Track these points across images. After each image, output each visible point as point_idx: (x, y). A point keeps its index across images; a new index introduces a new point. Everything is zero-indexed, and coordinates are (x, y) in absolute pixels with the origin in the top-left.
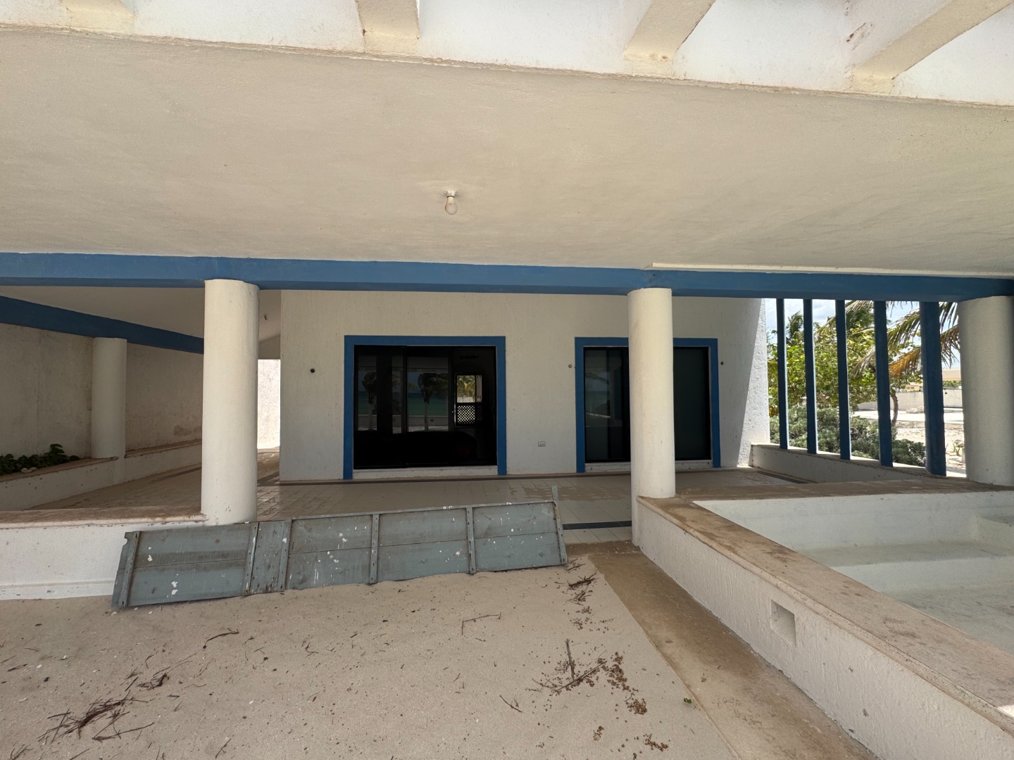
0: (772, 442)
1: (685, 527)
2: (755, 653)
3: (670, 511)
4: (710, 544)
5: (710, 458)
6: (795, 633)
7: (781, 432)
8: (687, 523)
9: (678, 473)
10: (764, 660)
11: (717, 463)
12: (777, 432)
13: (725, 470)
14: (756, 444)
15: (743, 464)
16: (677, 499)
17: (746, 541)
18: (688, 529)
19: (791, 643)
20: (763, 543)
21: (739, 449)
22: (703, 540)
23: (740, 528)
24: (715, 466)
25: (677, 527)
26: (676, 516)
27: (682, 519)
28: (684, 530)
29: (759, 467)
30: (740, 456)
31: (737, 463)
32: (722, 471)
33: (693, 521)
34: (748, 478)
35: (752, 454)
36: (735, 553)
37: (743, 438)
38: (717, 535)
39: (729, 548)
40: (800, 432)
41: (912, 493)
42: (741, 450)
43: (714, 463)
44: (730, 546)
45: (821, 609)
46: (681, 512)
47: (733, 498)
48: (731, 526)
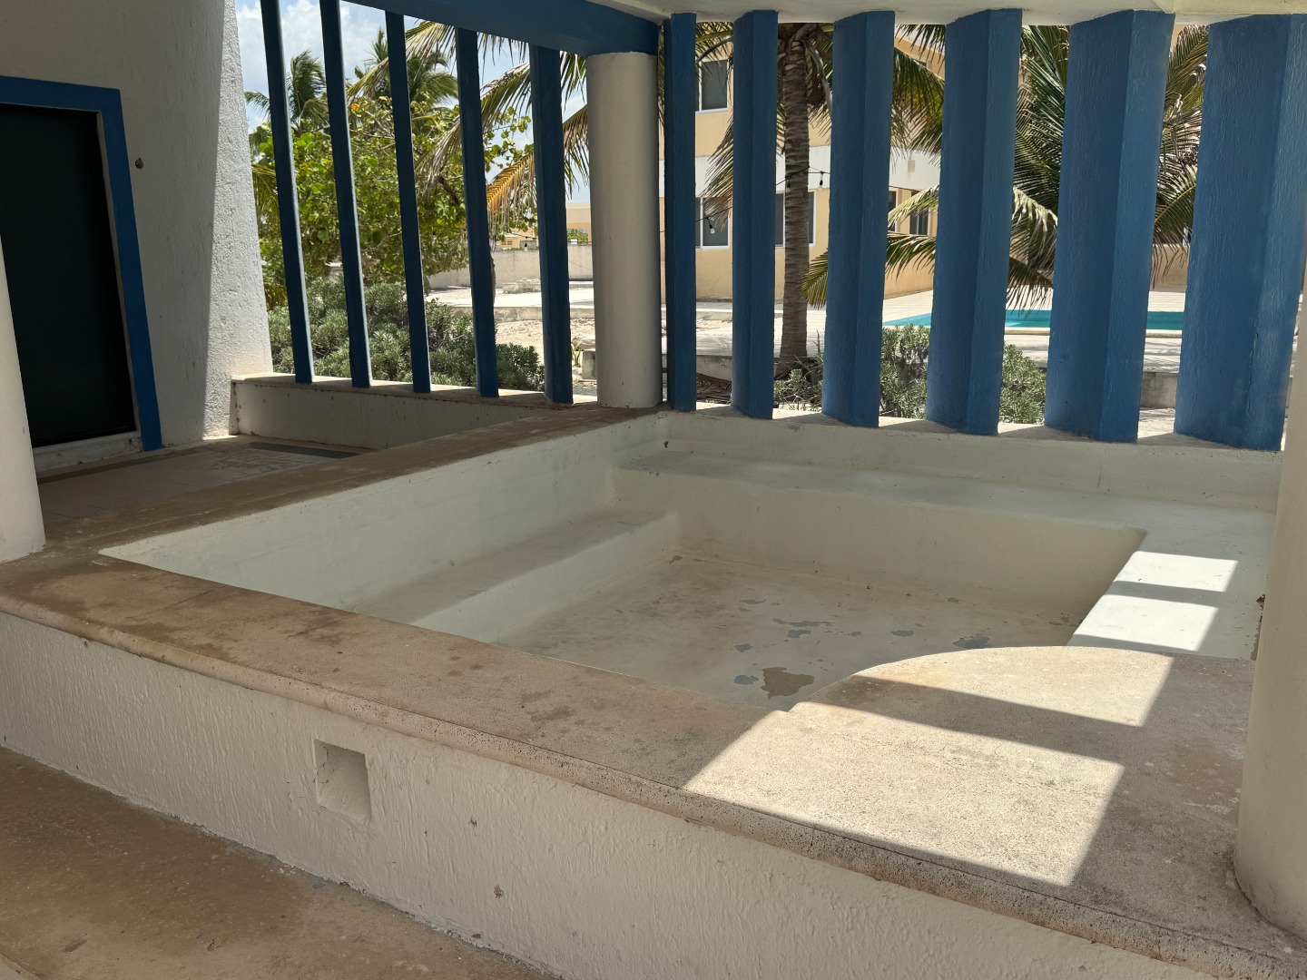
0: (276, 371)
1: (83, 627)
2: (288, 870)
3: (34, 594)
4: (159, 655)
5: (133, 428)
6: (367, 793)
7: (294, 344)
8: (91, 615)
9: (45, 481)
10: (309, 876)
11: (153, 439)
12: (284, 345)
13: (175, 454)
14: (242, 377)
15: (218, 432)
16: (53, 555)
17: (247, 620)
18: (92, 631)
19: (360, 819)
20: (286, 615)
21: (204, 394)
22: (139, 650)
23: (228, 592)
24: (147, 447)
25: (59, 634)
26: (54, 604)
27: (72, 608)
28: (81, 636)
29: (253, 434)
30: (209, 413)
31: (202, 431)
32: (167, 456)
33: (105, 605)
34: (231, 465)
35: (235, 405)
36: (223, 657)
37: (213, 366)
38: (175, 624)
39: (209, 650)
40: (332, 341)
41: (533, 442)
42: (209, 398)
43: (144, 438)
44: (209, 645)
45: (415, 722)
46: (68, 588)
47: (203, 520)
48: (206, 593)
